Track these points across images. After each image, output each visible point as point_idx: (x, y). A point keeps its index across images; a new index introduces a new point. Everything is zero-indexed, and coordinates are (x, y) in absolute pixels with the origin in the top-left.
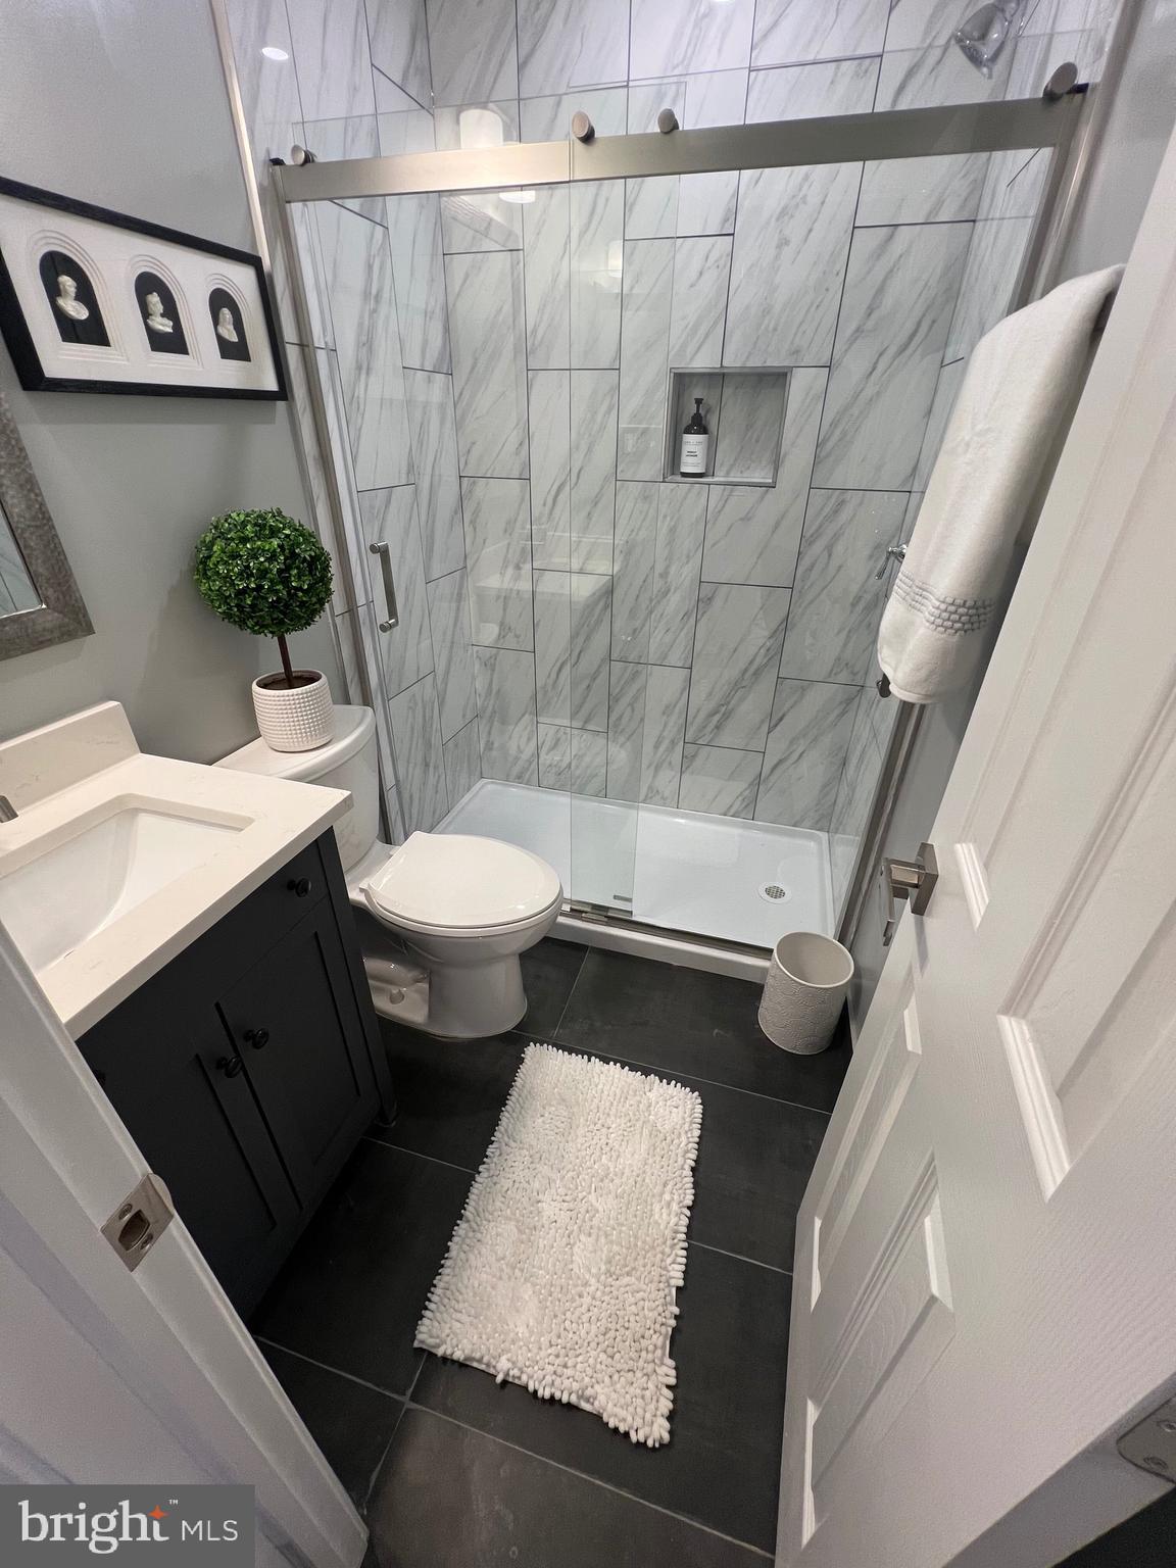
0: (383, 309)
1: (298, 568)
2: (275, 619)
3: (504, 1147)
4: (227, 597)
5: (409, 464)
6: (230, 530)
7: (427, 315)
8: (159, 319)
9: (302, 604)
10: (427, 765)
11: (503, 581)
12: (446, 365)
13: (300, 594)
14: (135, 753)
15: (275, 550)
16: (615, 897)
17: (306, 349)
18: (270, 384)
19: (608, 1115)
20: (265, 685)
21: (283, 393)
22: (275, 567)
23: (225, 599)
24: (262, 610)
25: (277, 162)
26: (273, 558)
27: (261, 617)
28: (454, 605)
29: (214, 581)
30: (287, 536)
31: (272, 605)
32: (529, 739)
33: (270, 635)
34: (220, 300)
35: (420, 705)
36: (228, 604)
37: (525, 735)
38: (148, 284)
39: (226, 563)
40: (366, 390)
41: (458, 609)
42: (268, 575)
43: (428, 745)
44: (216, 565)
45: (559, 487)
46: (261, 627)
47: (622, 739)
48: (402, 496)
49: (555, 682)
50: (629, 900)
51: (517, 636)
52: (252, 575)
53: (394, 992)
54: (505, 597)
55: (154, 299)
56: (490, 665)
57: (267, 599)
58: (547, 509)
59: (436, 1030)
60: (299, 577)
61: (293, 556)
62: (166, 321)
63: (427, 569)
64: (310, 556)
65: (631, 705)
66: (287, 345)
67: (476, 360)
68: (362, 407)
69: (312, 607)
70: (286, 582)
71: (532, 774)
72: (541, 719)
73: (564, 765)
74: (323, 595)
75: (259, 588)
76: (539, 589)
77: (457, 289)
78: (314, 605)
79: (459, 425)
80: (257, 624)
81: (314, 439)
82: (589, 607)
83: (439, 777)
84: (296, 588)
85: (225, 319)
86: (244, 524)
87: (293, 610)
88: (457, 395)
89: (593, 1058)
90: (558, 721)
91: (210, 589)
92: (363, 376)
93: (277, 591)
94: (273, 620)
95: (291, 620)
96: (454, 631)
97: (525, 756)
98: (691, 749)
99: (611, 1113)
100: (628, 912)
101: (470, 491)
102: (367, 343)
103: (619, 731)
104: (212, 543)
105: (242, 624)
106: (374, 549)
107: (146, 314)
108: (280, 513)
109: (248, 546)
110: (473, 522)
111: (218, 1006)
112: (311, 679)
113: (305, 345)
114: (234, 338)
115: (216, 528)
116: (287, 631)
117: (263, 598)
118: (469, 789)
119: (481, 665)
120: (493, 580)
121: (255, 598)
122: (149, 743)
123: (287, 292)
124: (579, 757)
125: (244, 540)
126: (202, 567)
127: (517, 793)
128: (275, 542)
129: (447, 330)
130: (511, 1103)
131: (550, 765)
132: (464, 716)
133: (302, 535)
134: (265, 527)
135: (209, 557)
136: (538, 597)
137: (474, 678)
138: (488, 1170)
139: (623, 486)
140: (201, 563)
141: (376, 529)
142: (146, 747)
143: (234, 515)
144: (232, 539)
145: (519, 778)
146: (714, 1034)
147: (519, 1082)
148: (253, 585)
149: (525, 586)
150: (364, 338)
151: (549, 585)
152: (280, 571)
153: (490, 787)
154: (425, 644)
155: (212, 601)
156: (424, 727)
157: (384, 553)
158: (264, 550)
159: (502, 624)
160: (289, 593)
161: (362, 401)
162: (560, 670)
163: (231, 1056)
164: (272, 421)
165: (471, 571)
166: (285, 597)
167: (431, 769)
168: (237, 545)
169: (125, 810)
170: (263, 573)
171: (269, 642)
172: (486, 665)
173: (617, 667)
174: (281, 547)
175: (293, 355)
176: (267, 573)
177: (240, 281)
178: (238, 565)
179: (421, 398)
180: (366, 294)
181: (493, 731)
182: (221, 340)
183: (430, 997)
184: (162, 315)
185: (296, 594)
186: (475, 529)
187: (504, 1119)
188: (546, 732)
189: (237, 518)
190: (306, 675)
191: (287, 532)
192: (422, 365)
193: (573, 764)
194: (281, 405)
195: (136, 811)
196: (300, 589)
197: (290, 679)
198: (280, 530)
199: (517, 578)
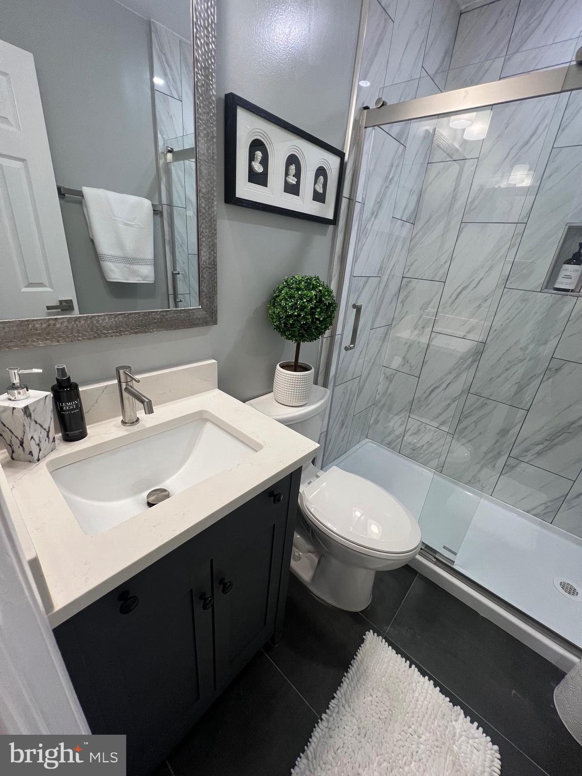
0: (392, 187)
1: (321, 308)
2: (301, 333)
3: (341, 708)
4: (281, 318)
5: (380, 267)
6: (293, 283)
7: (412, 192)
8: (292, 177)
9: (317, 328)
10: (343, 425)
11: (411, 336)
12: (413, 220)
13: (318, 322)
14: (215, 388)
15: (312, 297)
16: (444, 547)
17: (351, 201)
18: (330, 216)
19: (421, 724)
20: (282, 367)
21: (334, 222)
22: (311, 305)
23: (280, 318)
24: (296, 328)
25: (367, 108)
26: (310, 301)
27: (294, 331)
28: (381, 342)
29: (277, 308)
30: (320, 291)
31: (302, 326)
32: (401, 425)
33: (294, 342)
34: (321, 172)
35: (349, 392)
36: (280, 321)
37: (400, 422)
38: (293, 160)
39: (286, 300)
40: (372, 225)
41: (381, 346)
42: (305, 310)
43: (346, 415)
44: (281, 301)
45: (464, 288)
46: (292, 337)
47: (464, 441)
48: (373, 282)
49: (427, 397)
50: (455, 554)
51: (411, 367)
52: (297, 308)
53: (297, 554)
54: (410, 345)
55: (293, 168)
56: (390, 379)
57: (300, 322)
58: (451, 300)
59: (314, 589)
60: (320, 313)
61: (320, 301)
62: (294, 179)
63: (373, 321)
64: (329, 303)
65: (476, 423)
66: (343, 198)
67: (431, 217)
68: (367, 235)
69: (321, 331)
70: (313, 314)
71: (397, 444)
72: (411, 416)
73: (419, 445)
74: (328, 325)
75: (299, 315)
76: (433, 343)
77: (430, 181)
78: (322, 329)
79: (410, 251)
80: (290, 334)
81: (341, 247)
82: (463, 359)
83: (347, 432)
84: (316, 319)
85: (319, 182)
86: (300, 282)
87: (311, 330)
88: (413, 235)
89: (413, 666)
90: (423, 420)
91: (274, 313)
92: (373, 219)
93: (307, 319)
94: (299, 333)
95: (308, 335)
96: (376, 356)
97: (397, 433)
98: (512, 461)
99: (423, 723)
100: (451, 560)
101: (407, 285)
102: (379, 203)
103: (463, 436)
104: (282, 289)
105: (283, 333)
106: (354, 306)
107: (287, 174)
108: (318, 278)
109: (300, 293)
110: (403, 302)
111: (212, 561)
112: (305, 368)
113: (351, 200)
114: (321, 191)
115: (286, 282)
116: (304, 341)
117: (298, 321)
118: (358, 443)
119: (385, 377)
120: (405, 333)
121: (295, 320)
122: (223, 386)
123: (351, 172)
124: (430, 444)
125: (298, 289)
126: (273, 301)
127: (385, 453)
128: (314, 293)
129: (418, 201)
130: (352, 671)
131: (409, 443)
132: (368, 403)
133: (328, 291)
134: (310, 284)
135: (279, 296)
136: (431, 348)
137: (378, 384)
138: (328, 721)
139: (508, 291)
140: (274, 298)
141: (356, 296)
142: (221, 387)
143: (296, 276)
144: (293, 288)
145: (389, 445)
146: (512, 694)
147: (359, 657)
148: (296, 314)
149: (424, 340)
150: (379, 200)
151: (439, 342)
152: (312, 308)
153: (370, 444)
154: (361, 361)
155: (272, 319)
156: (348, 404)
157: (358, 309)
158: (307, 296)
159: (404, 358)
160: (312, 320)
161: (369, 230)
162: (432, 391)
163: (209, 595)
164: (325, 235)
165: (394, 326)
166: (310, 323)
167: (344, 426)
168: (295, 291)
169: (201, 418)
170: (303, 308)
171: (292, 345)
172: (387, 378)
173: (472, 398)
174: (316, 295)
175: (344, 203)
176: (305, 308)
177: (333, 164)
178: (292, 301)
179: (397, 234)
180: (387, 178)
181: (381, 414)
182: (315, 191)
183: (317, 567)
184: (294, 176)
185: (315, 322)
186: (403, 305)
187: (345, 683)
188: (413, 424)
189: (297, 278)
190: (304, 366)
191: (321, 288)
192: (402, 217)
193: (424, 448)
194: (331, 227)
195: (207, 420)
196: (318, 319)
197: (296, 366)
198: (317, 287)
199: (419, 335)
